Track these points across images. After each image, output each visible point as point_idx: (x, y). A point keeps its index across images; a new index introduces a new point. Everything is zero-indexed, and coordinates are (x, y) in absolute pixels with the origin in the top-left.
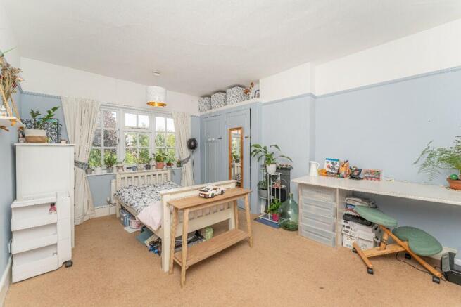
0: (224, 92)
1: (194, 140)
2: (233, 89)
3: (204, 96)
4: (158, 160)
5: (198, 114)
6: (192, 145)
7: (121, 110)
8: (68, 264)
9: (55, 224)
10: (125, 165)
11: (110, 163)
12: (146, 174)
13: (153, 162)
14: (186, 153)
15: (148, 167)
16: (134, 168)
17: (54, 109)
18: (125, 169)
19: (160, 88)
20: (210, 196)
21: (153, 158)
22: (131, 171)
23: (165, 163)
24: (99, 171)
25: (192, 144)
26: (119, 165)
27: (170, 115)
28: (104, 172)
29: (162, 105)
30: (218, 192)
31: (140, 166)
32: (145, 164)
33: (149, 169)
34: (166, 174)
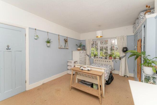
1: (126, 48)
2: (140, 15)
4: (111, 56)
11: (95, 56)
12: (104, 60)
13: (108, 56)
15: (106, 58)
16: (102, 58)
18: (99, 58)
24: (92, 57)
25: (125, 50)
26: (97, 56)
27: (115, 38)
28: (94, 58)
29: (101, 37)
30: (85, 69)
31: (103, 58)
32: (105, 57)
33: (107, 59)
34: (110, 62)
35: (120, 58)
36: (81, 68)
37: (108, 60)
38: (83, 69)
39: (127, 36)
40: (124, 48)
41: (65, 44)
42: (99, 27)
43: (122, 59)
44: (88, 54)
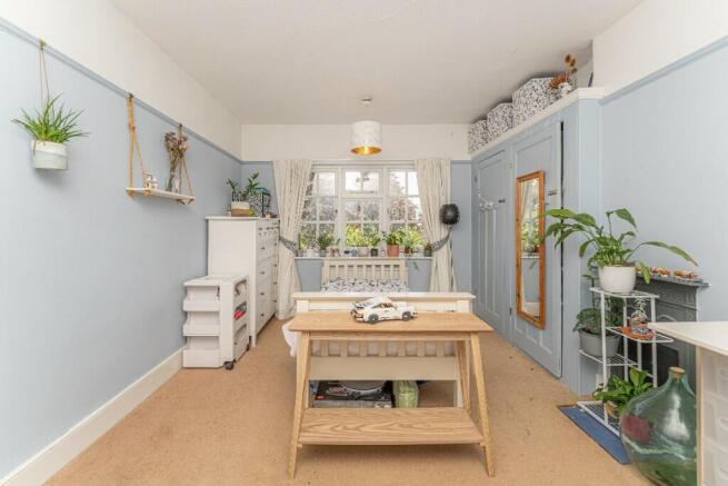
0: (509, 100)
1: (453, 208)
2: (525, 87)
3: (475, 121)
4: (390, 241)
5: (468, 158)
6: (450, 216)
7: (340, 167)
8: (229, 366)
9: (217, 313)
10: (342, 248)
11: (324, 243)
12: (366, 263)
13: (382, 246)
14: (438, 232)
15: (374, 252)
16: (355, 253)
17: (255, 176)
18: (342, 253)
19: (368, 122)
20: (366, 318)
21: (382, 237)
22: (350, 256)
23: (402, 247)
24: (311, 253)
25: (450, 214)
26: (334, 247)
27: (412, 166)
28: (317, 256)
29: (375, 150)
30: (391, 313)
31: (364, 250)
32: (371, 247)
33: (377, 255)
34: (398, 266)
35: (429, 250)
36: (367, 312)
37: (382, 260)
38: (381, 313)
39: (453, 163)
40: (445, 209)
41: (173, 169)
42: (367, 105)
43: (435, 254)
44: (290, 236)
